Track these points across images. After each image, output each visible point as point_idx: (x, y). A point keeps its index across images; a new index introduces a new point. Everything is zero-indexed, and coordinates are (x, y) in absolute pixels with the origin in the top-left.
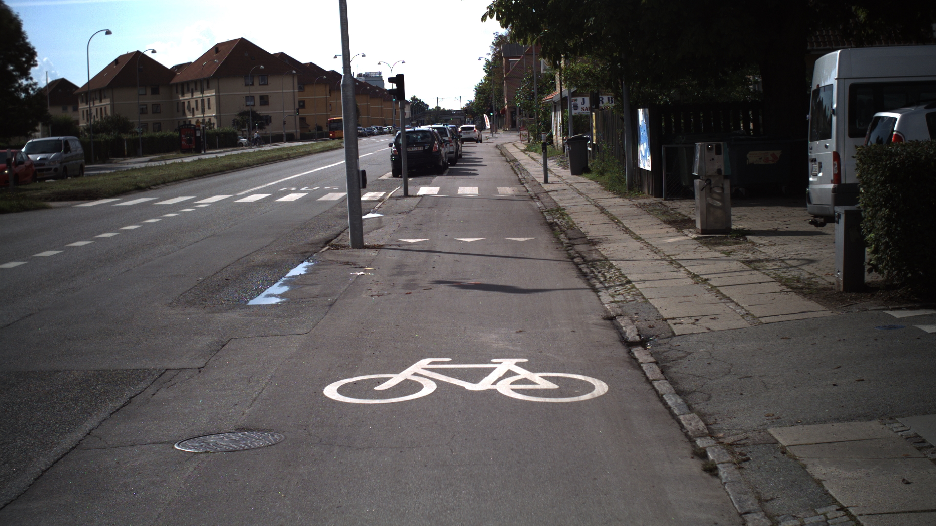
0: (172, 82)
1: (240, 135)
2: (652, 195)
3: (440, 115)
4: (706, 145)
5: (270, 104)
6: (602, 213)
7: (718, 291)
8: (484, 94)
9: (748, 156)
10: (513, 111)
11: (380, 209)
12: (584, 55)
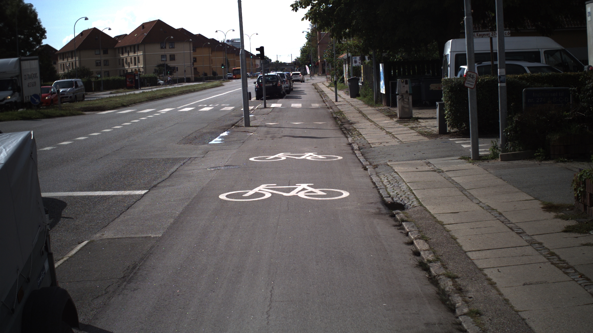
0: (116, 47)
1: (158, 79)
2: (386, 105)
3: (279, 66)
4: (401, 80)
5: (176, 59)
6: (360, 113)
7: (394, 136)
8: (306, 53)
9: (430, 86)
10: (323, 64)
11: (253, 113)
12: (354, 37)
